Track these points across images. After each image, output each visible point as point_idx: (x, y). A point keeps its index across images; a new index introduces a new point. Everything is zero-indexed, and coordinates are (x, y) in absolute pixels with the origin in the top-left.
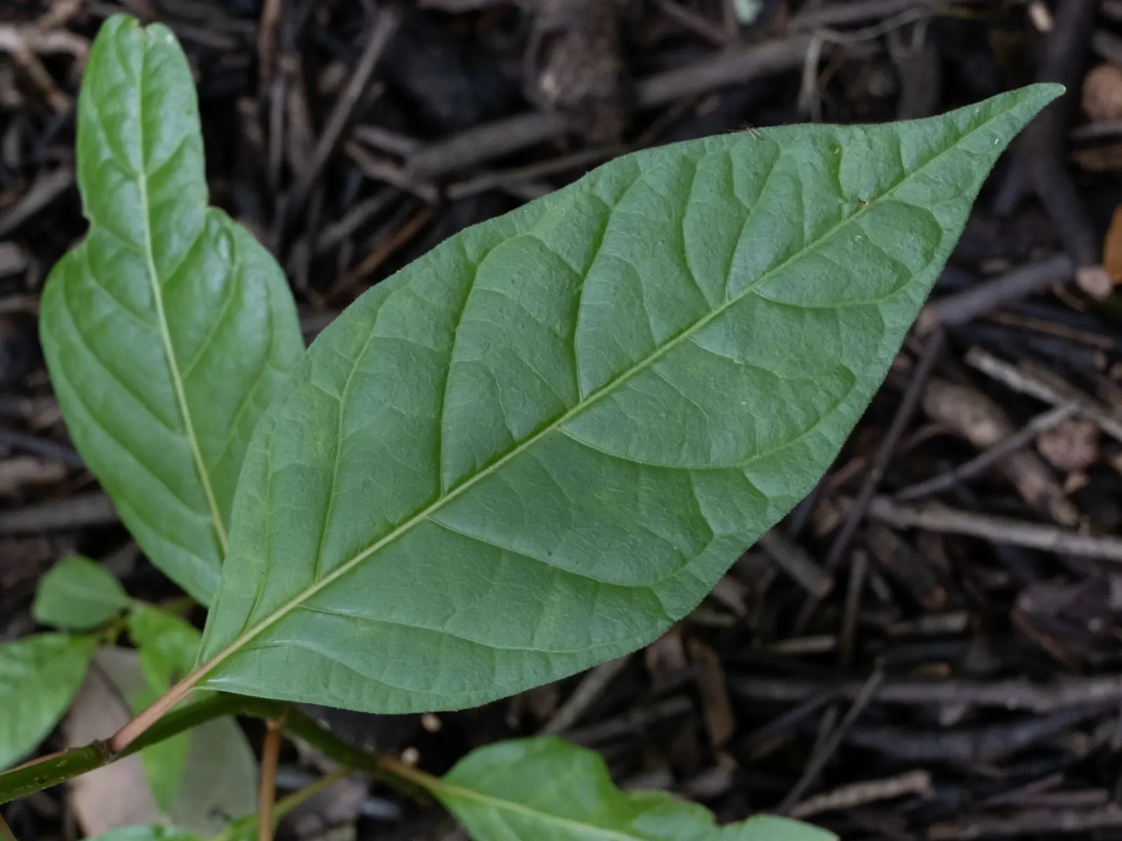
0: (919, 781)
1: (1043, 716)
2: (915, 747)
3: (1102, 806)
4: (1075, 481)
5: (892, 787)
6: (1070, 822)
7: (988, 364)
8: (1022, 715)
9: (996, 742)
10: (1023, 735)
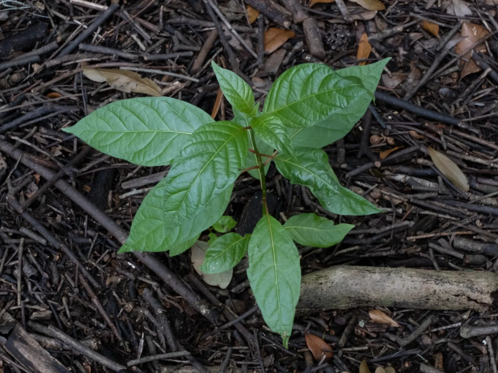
0: (357, 247)
1: (378, 234)
2: (355, 242)
3: (390, 250)
4: (377, 200)
5: (352, 249)
6: (384, 254)
7: (359, 183)
8: (374, 235)
9: (369, 240)
10: (375, 238)
